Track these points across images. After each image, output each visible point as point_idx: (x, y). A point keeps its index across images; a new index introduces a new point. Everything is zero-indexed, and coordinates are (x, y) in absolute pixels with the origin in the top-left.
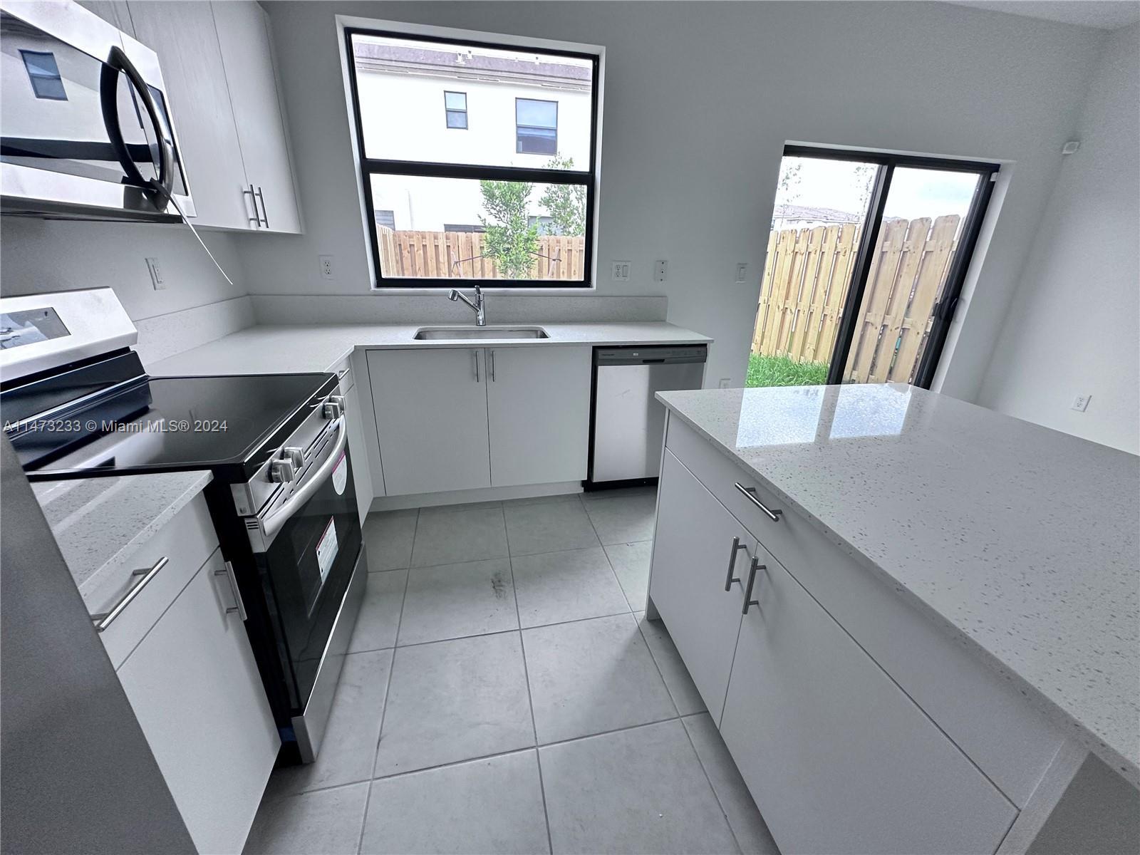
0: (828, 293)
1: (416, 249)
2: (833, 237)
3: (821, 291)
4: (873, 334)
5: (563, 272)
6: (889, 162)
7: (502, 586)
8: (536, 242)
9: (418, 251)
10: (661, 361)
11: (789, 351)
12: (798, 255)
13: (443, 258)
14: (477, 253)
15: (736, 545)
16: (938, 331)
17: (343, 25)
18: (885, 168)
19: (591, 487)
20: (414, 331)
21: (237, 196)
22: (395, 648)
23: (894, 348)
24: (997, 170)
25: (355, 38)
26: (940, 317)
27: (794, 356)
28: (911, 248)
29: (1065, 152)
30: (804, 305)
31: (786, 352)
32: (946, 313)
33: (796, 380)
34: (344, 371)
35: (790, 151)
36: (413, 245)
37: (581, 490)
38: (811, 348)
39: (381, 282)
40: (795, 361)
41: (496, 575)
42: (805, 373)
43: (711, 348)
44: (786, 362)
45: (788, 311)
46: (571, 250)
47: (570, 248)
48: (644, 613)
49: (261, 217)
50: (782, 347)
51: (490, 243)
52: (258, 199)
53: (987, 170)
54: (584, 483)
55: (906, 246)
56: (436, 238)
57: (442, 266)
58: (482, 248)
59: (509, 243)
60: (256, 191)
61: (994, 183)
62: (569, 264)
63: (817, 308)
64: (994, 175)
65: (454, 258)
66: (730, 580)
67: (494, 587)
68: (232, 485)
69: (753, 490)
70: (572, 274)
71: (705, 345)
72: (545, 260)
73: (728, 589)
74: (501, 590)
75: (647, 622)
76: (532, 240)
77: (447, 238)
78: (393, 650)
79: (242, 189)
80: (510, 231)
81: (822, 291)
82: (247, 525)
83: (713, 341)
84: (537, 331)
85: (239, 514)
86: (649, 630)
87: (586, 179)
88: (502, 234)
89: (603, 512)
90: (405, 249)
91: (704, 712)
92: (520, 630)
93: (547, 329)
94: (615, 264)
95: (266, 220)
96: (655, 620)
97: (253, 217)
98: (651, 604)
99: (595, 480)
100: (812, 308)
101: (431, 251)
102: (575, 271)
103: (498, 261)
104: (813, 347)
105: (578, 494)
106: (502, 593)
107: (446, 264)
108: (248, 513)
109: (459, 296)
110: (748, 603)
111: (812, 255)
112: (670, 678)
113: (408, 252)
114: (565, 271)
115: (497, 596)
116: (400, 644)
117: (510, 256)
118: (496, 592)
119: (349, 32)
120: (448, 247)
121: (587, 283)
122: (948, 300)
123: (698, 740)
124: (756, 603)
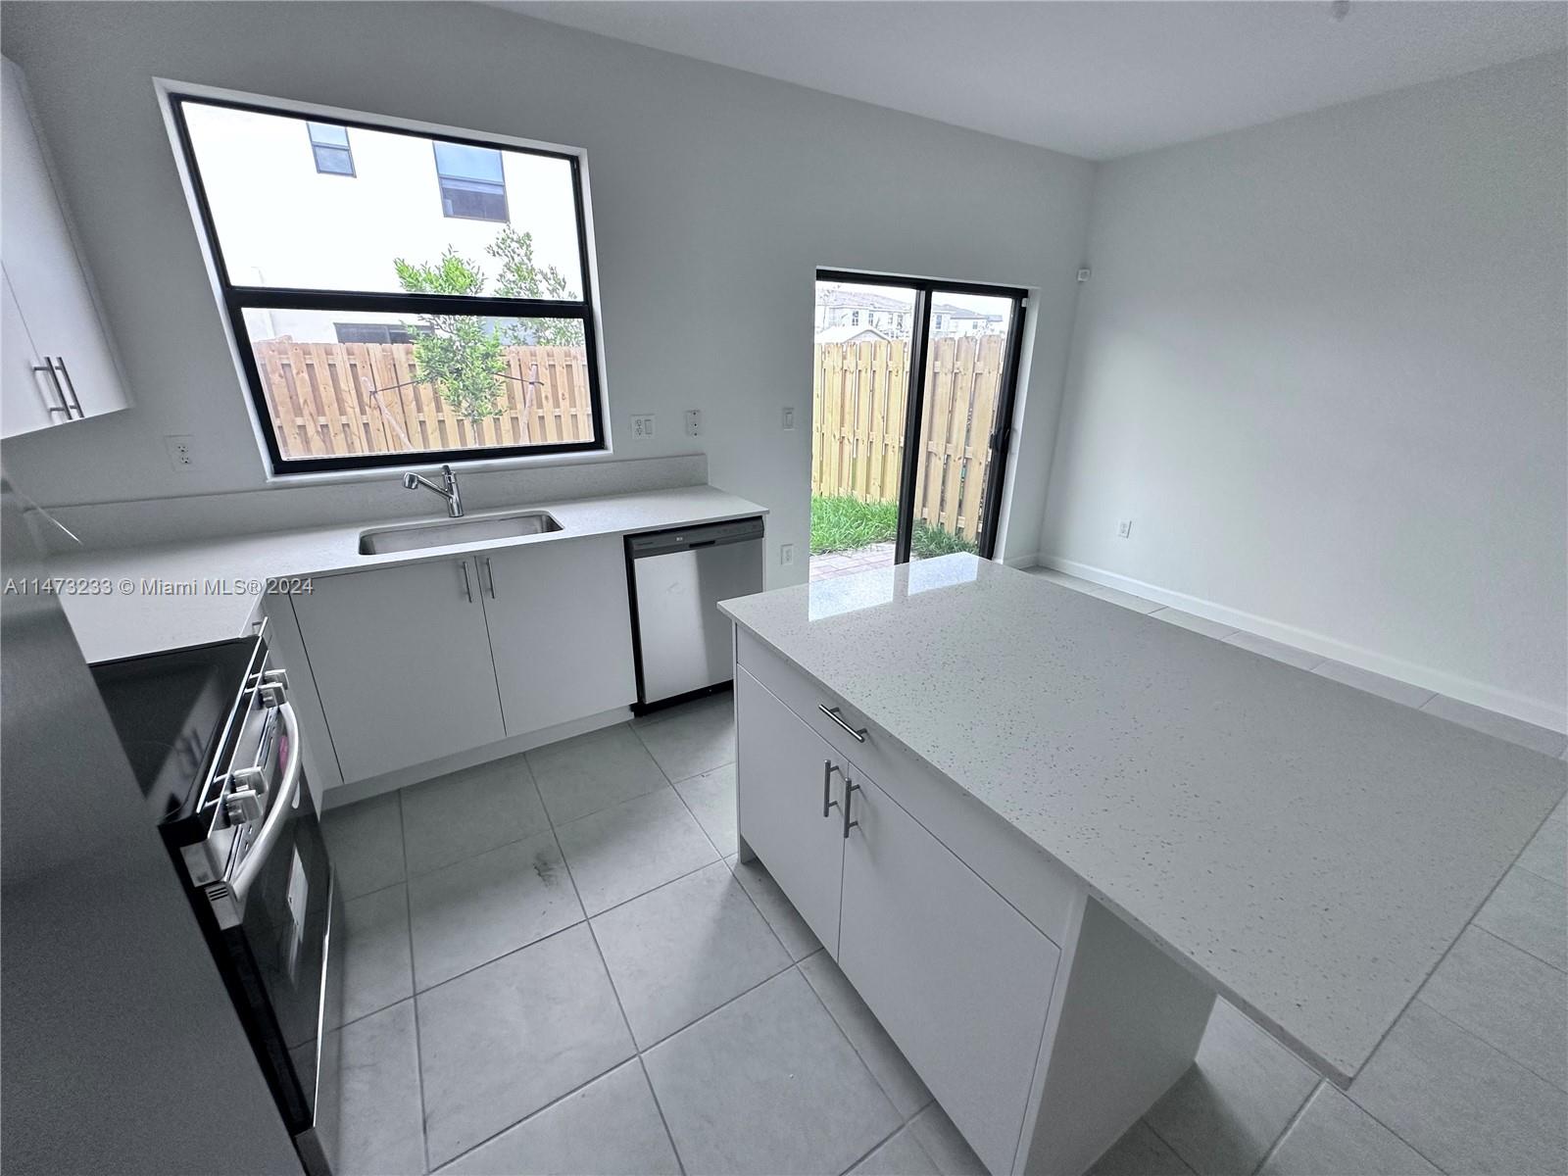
0: (886, 419)
1: (294, 372)
2: (882, 353)
3: (878, 416)
4: (937, 465)
5: (546, 397)
6: (926, 287)
7: (550, 869)
8: (499, 358)
9: (298, 373)
10: (712, 543)
11: (853, 488)
12: (848, 373)
13: (346, 384)
14: (405, 376)
15: (829, 769)
16: (997, 464)
17: (165, 89)
18: (923, 293)
19: (643, 710)
20: (352, 539)
21: (24, 376)
22: (415, 995)
23: (960, 477)
24: (1026, 296)
25: (186, 106)
26: (997, 449)
27: (859, 495)
28: (961, 369)
29: (1080, 279)
30: (862, 434)
31: (850, 489)
32: (1001, 444)
33: (866, 525)
35: (823, 275)
36: (289, 365)
37: (631, 715)
38: (877, 484)
39: (281, 467)
40: (861, 501)
41: (538, 857)
42: (873, 515)
43: (767, 521)
44: (852, 502)
45: (846, 441)
46: (554, 365)
47: (552, 363)
48: (736, 856)
49: (70, 402)
50: (844, 484)
51: (428, 362)
52: (59, 374)
53: (1018, 295)
54: (633, 707)
55: (956, 366)
56: (329, 353)
57: (346, 396)
58: (412, 366)
59: (457, 361)
60: (55, 363)
61: (1025, 308)
62: (554, 386)
63: (876, 436)
64: (1024, 300)
65: (367, 386)
66: (828, 805)
67: (539, 874)
68: (182, 849)
69: (837, 710)
70: (561, 400)
71: (760, 517)
72: (517, 385)
73: (826, 815)
74: (550, 876)
75: (741, 865)
76: (493, 356)
77: (350, 353)
78: (412, 1001)
79: (29, 363)
80: (458, 344)
81: (880, 417)
82: (209, 895)
83: (768, 512)
84: (540, 516)
85: (197, 884)
86: (745, 874)
87: (580, 310)
88: (445, 350)
89: (663, 741)
90: (274, 372)
91: (820, 949)
92: (587, 920)
93: (557, 514)
94: (634, 420)
95: (78, 407)
96: (750, 860)
97: (54, 406)
98: (743, 844)
99: (649, 700)
100: (871, 437)
101: (323, 374)
102: (563, 395)
103: (443, 389)
104: (878, 482)
105: (627, 722)
106: (553, 879)
107: (353, 392)
108: (212, 879)
109: (420, 482)
110: (848, 826)
111: (863, 373)
112: (779, 923)
113: (280, 376)
114: (550, 396)
115: (546, 886)
116: (418, 990)
117: (464, 381)
118: (544, 880)
119: (176, 100)
120: (353, 366)
121: (599, 443)
122: (1002, 431)
123: (820, 983)
124: (856, 823)
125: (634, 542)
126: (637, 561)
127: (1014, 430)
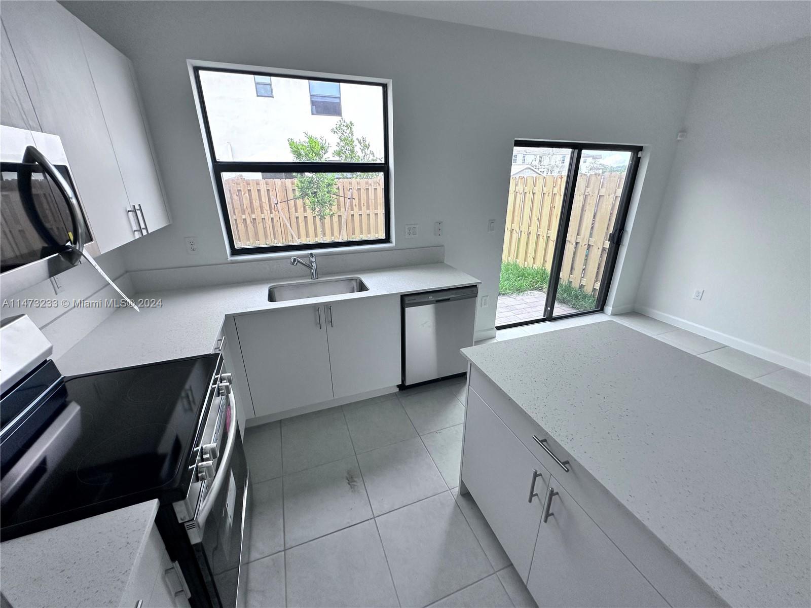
0: (539, 220)
1: (243, 193)
2: (540, 183)
3: (535, 219)
4: (570, 248)
5: (356, 205)
6: (578, 148)
7: (355, 481)
8: (335, 186)
9: (244, 194)
10: (448, 300)
11: (517, 258)
12: (518, 194)
13: (265, 199)
14: (291, 196)
15: (536, 475)
16: (613, 251)
17: (192, 65)
18: (576, 151)
19: (402, 387)
20: (264, 291)
21: (124, 214)
22: (285, 550)
23: (584, 256)
24: (641, 150)
25: (201, 72)
26: (614, 243)
27: (520, 262)
28: (590, 193)
29: (679, 139)
30: (524, 228)
31: (515, 258)
32: (617, 239)
33: (524, 280)
34: (221, 340)
35: (519, 143)
36: (241, 190)
37: (397, 390)
38: (531, 257)
39: (235, 252)
40: (521, 266)
41: (348, 473)
42: (529, 274)
44: (516, 266)
45: (514, 231)
46: (360, 189)
47: (359, 187)
49: (143, 226)
50: (512, 255)
51: (301, 189)
52: (139, 212)
53: (636, 150)
54: (398, 386)
55: (587, 191)
56: (258, 184)
57: (264, 205)
58: (294, 190)
59: (315, 188)
60: (137, 207)
61: (640, 158)
62: (360, 199)
63: (533, 229)
64: (640, 153)
65: (274, 201)
66: (532, 495)
67: (349, 484)
68: (174, 504)
69: (545, 440)
70: (362, 206)
71: (476, 285)
72: (342, 199)
73: (530, 501)
74: (354, 485)
75: (460, 496)
76: (332, 185)
77: (267, 184)
78: (283, 553)
79: (126, 209)
80: (315, 179)
81: (536, 219)
82: (186, 527)
83: (480, 283)
84: (356, 280)
85: (180, 522)
86: (463, 502)
87: (383, 168)
88: (310, 183)
89: (415, 407)
90: (234, 193)
92: (374, 518)
93: (367, 279)
94: (407, 227)
95: (146, 228)
96: (465, 494)
97: (136, 229)
98: (463, 485)
100: (530, 230)
101: (255, 194)
102: (364, 204)
103: (307, 201)
104: (532, 256)
105: (395, 393)
106: (356, 487)
107: (267, 203)
108: (188, 519)
109: (298, 261)
110: (548, 515)
111: (527, 194)
112: (485, 542)
113: (237, 196)
114: (357, 204)
115: (352, 491)
116: (288, 546)
117: (317, 198)
118: (352, 488)
119: (196, 69)
120: (268, 190)
121: (387, 240)
122: (617, 232)
123: (511, 589)
124: (552, 514)
125: (407, 300)
126: (407, 310)
127: (627, 231)
